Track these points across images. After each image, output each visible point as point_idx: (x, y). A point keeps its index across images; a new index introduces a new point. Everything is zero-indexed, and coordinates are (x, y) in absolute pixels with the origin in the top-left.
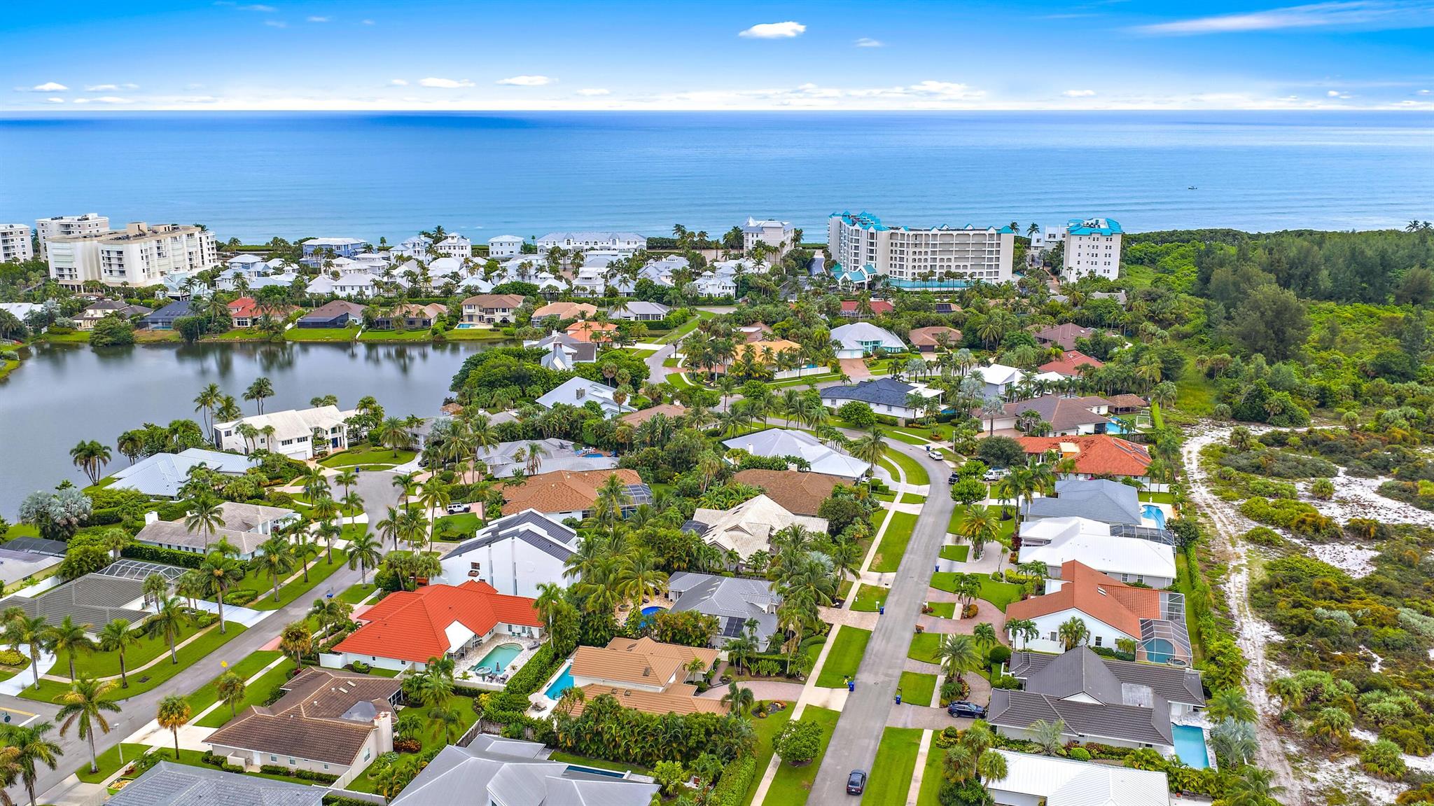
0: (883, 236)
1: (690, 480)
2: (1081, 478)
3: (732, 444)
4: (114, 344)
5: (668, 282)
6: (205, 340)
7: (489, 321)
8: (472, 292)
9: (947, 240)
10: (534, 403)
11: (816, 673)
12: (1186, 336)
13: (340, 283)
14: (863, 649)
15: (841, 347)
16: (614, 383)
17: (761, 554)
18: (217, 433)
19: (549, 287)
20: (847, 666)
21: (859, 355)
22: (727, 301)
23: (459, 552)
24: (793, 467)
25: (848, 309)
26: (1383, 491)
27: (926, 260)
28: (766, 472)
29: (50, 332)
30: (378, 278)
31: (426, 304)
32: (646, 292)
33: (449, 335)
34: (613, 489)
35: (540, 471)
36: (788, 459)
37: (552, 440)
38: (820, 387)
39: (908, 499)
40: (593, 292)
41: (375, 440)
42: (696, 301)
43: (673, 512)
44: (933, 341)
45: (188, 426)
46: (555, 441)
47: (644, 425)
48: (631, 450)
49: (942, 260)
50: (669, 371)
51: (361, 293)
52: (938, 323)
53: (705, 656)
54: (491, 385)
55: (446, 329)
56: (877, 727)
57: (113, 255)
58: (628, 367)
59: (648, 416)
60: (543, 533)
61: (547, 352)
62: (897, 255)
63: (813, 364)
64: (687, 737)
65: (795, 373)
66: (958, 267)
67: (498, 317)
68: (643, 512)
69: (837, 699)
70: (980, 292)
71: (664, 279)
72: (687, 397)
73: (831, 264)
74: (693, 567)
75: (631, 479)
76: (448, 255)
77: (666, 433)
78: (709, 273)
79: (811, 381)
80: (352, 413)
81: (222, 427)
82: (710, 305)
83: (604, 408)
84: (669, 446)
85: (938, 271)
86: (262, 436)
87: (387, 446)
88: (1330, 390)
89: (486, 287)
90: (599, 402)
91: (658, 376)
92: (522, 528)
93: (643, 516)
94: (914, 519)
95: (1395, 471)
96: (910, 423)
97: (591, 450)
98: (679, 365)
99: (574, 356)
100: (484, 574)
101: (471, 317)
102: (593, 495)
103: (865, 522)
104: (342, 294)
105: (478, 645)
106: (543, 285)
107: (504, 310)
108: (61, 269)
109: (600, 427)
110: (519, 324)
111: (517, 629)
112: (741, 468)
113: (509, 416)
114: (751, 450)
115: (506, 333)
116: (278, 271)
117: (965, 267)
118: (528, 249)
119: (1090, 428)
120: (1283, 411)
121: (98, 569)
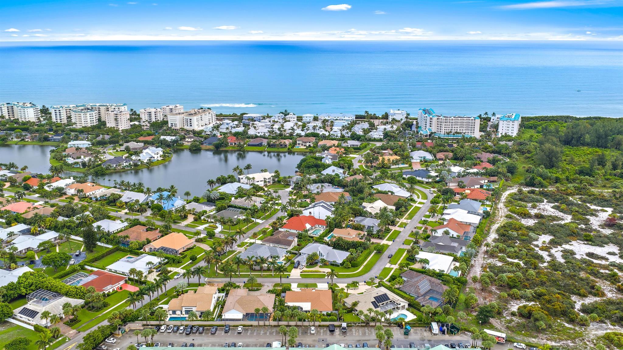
0: (435, 118)
1: (362, 196)
2: (469, 200)
3: (375, 187)
4: (196, 150)
5: (361, 133)
6: (221, 149)
7: (305, 145)
8: (299, 136)
9: (457, 121)
10: (320, 173)
11: (386, 238)
12: (529, 158)
13: (258, 131)
14: (398, 234)
15: (413, 159)
16: (343, 168)
17: (377, 213)
18: (239, 178)
19: (323, 134)
20: (394, 237)
21: (419, 161)
22: (380, 140)
23: (306, 209)
24: (390, 194)
25: (419, 145)
26: (553, 207)
27: (449, 127)
28: (382, 194)
29: (176, 145)
30: (269, 130)
31: (285, 139)
32: (355, 137)
33: (293, 150)
34: (342, 196)
35: (324, 192)
36: (389, 191)
37: (326, 184)
38: (403, 171)
39: (420, 203)
40: (337, 136)
41: (279, 182)
42: (370, 140)
43: (357, 203)
44: (443, 157)
45: (233, 176)
46: (327, 184)
47: (351, 181)
48: (347, 187)
49: (455, 127)
50: (359, 164)
51: (264, 135)
52: (446, 151)
53: (362, 233)
54: (309, 167)
55: (292, 148)
56: (397, 248)
57: (189, 120)
58: (347, 163)
59: (352, 178)
60: (326, 206)
61: (324, 158)
62: (439, 125)
63: (403, 164)
64: (356, 245)
65: (397, 166)
66: (460, 130)
67: (308, 144)
68: (350, 202)
69: (390, 243)
70: (464, 140)
71: (360, 132)
72: (364, 173)
73: (418, 127)
74: (361, 215)
75: (347, 195)
76: (289, 121)
77: (357, 183)
78: (375, 130)
79: (401, 169)
80: (273, 174)
81: (241, 177)
82: (375, 141)
83: (340, 175)
84: (357, 187)
85: (453, 131)
86: (252, 180)
87: (282, 183)
88: (559, 177)
89: (303, 133)
90: (339, 173)
91: (356, 166)
92: (321, 204)
93: (350, 203)
94: (420, 208)
95: (560, 202)
96: (427, 183)
97: (336, 187)
98: (363, 162)
99: (332, 159)
100: (312, 215)
101: (299, 144)
102: (337, 198)
103: (405, 207)
104: (259, 135)
105: (312, 229)
106: (321, 133)
107: (309, 142)
108: (172, 124)
109: (339, 181)
110: (314, 147)
111: (320, 226)
112: (376, 193)
113: (314, 177)
114: (380, 189)
115: (310, 150)
116: (237, 126)
117: (463, 130)
118: (316, 119)
119: (479, 186)
120: (540, 184)
121: (225, 209)
